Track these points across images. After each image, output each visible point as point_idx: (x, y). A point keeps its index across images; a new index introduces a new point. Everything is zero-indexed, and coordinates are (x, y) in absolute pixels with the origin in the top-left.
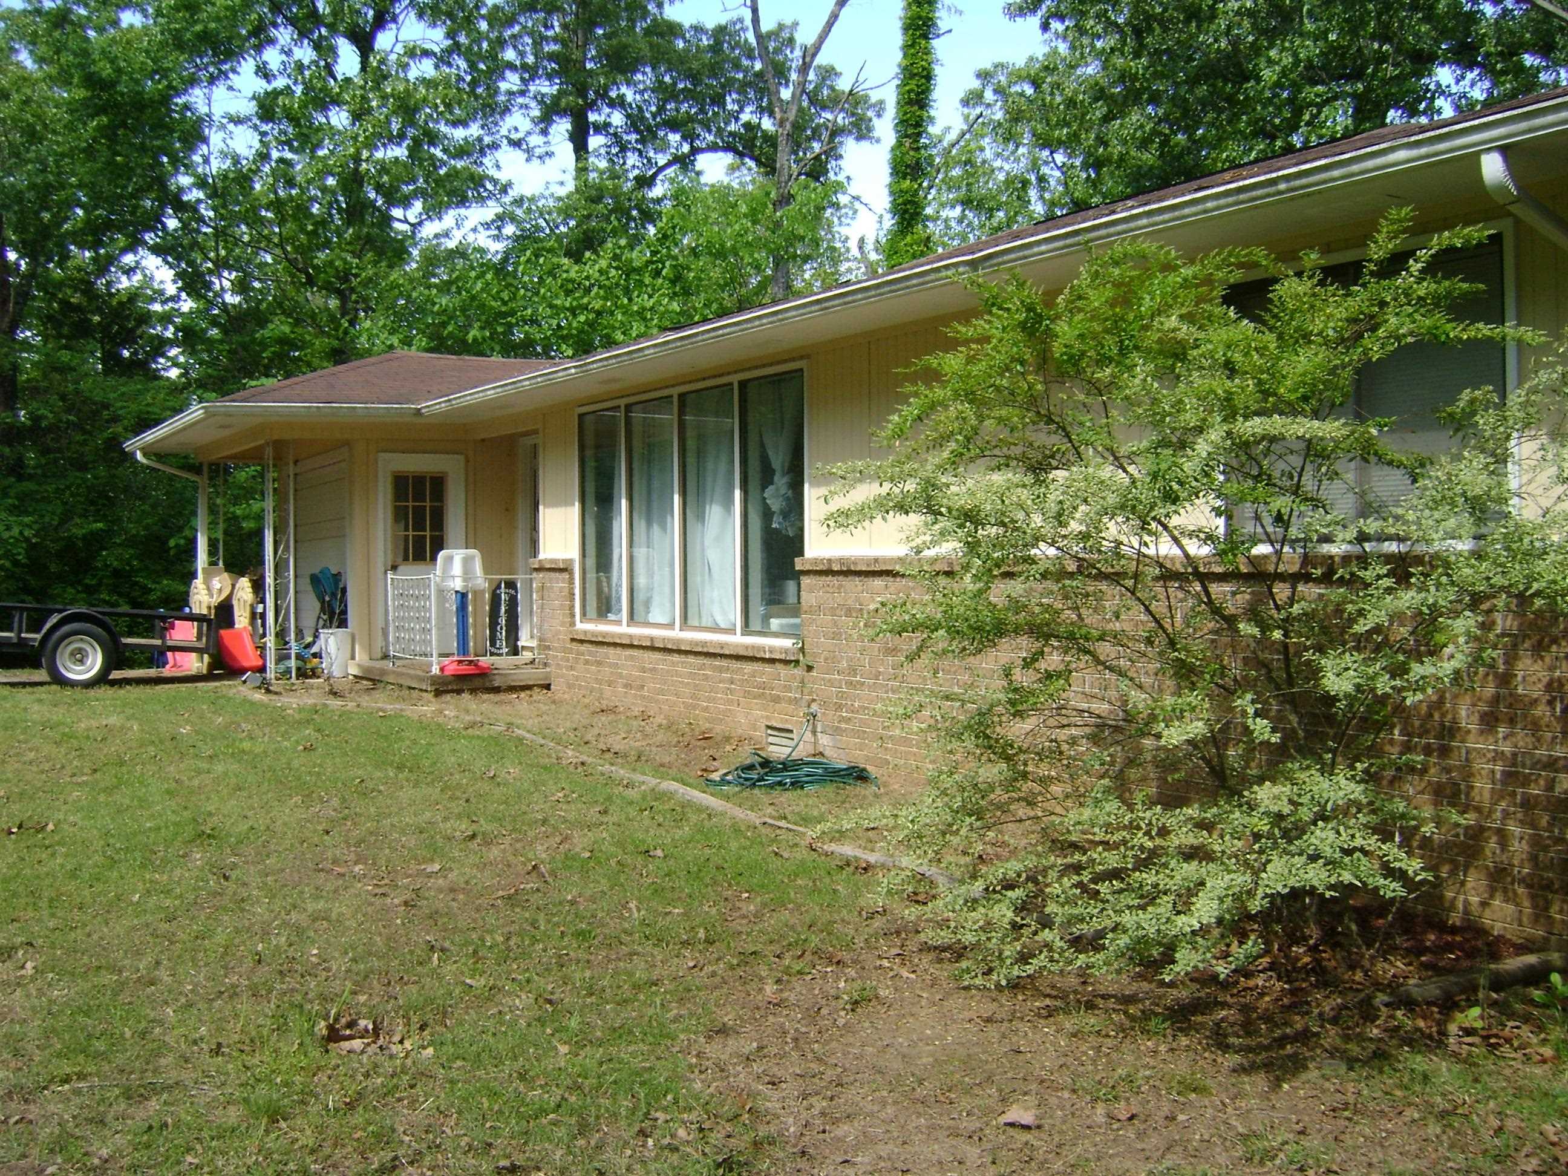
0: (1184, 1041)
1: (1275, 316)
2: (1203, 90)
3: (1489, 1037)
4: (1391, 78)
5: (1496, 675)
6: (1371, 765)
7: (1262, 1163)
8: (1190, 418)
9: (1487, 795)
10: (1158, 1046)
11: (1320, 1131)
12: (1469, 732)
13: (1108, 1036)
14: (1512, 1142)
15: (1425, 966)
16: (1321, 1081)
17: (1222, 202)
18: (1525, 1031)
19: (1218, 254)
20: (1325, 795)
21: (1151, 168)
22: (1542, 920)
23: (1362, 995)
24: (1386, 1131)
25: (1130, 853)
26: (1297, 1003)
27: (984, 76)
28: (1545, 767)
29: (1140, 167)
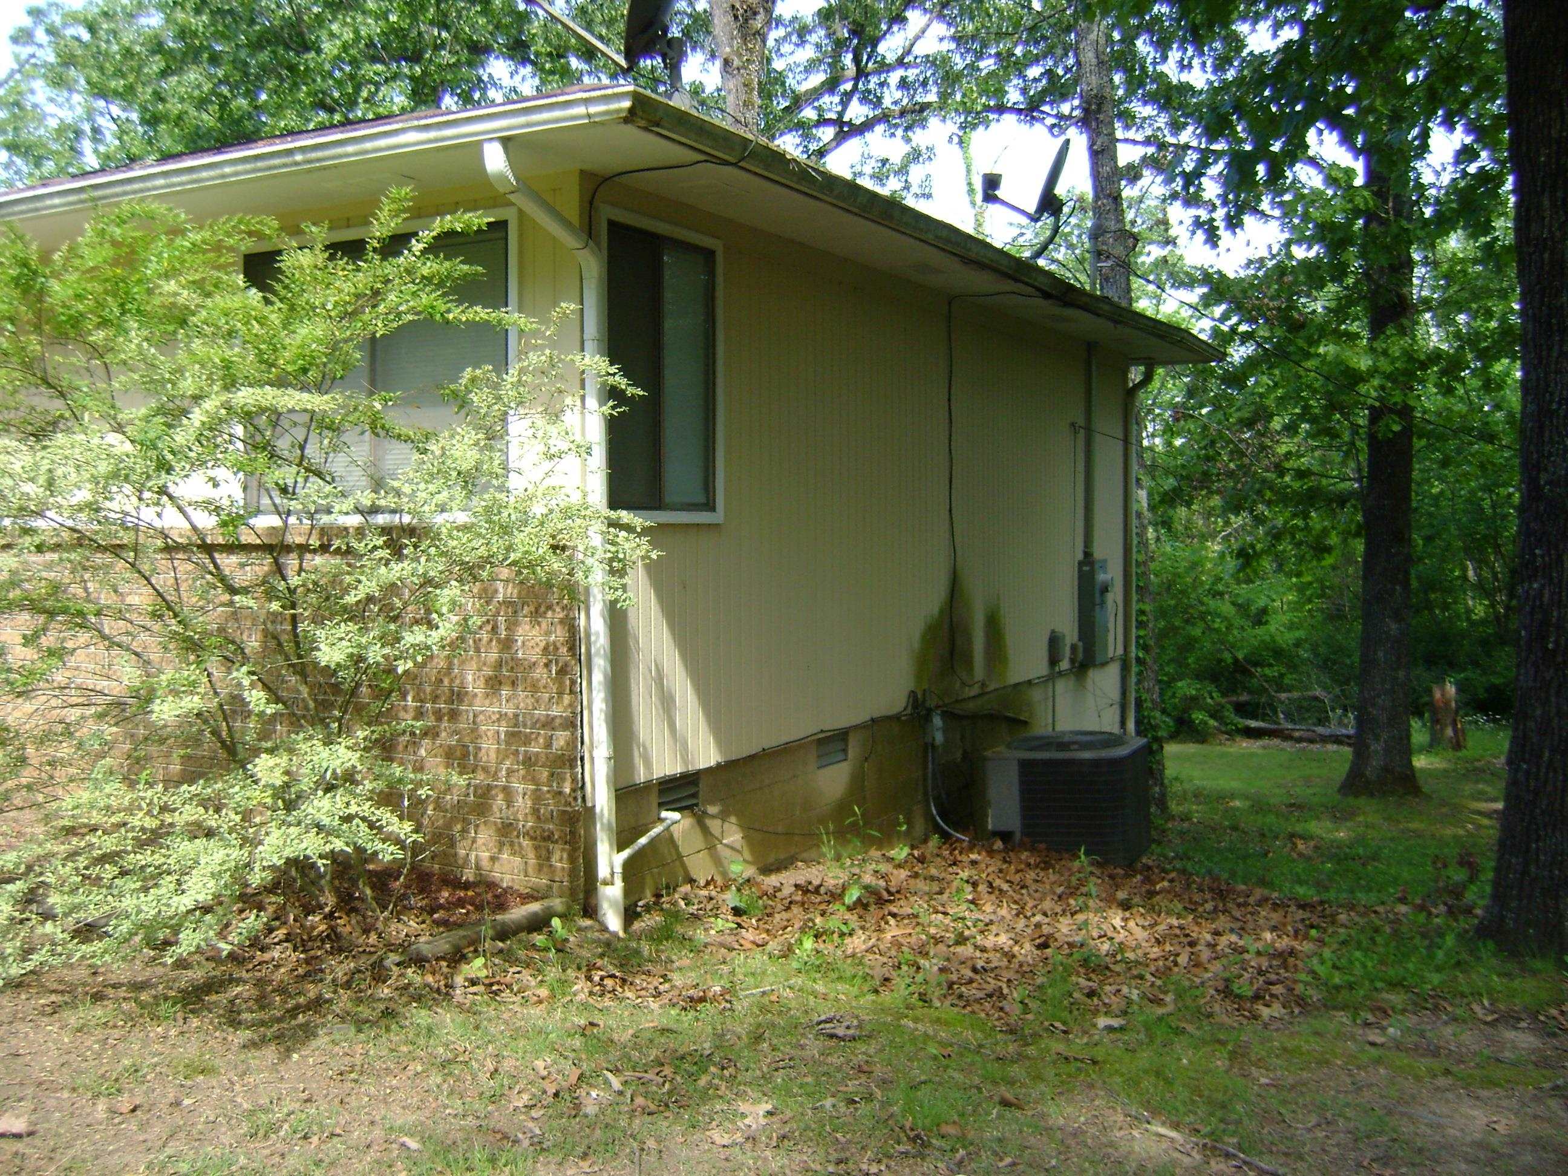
0: (195, 1022)
1: (286, 287)
2: (264, 56)
3: (491, 985)
4: (448, 65)
5: (499, 641)
6: (373, 732)
7: (266, 1136)
8: (188, 385)
9: (493, 755)
10: (167, 1030)
11: (326, 1096)
12: (476, 695)
13: (115, 1026)
14: (506, 1082)
15: (437, 923)
16: (331, 1046)
17: (240, 168)
18: (526, 976)
19: (228, 220)
20: (325, 765)
21: (210, 130)
22: (545, 869)
23: (374, 958)
24: (391, 1087)
25: (130, 835)
26: (312, 972)
27: (36, 13)
28: (543, 726)
29: (198, 127)
